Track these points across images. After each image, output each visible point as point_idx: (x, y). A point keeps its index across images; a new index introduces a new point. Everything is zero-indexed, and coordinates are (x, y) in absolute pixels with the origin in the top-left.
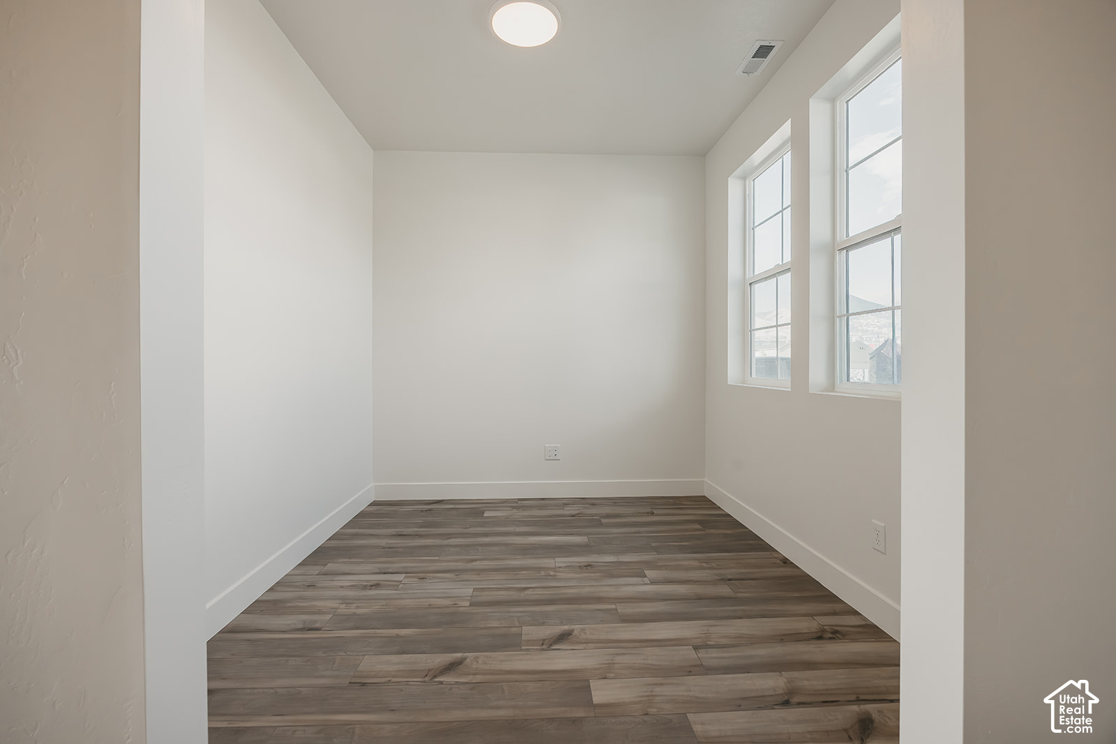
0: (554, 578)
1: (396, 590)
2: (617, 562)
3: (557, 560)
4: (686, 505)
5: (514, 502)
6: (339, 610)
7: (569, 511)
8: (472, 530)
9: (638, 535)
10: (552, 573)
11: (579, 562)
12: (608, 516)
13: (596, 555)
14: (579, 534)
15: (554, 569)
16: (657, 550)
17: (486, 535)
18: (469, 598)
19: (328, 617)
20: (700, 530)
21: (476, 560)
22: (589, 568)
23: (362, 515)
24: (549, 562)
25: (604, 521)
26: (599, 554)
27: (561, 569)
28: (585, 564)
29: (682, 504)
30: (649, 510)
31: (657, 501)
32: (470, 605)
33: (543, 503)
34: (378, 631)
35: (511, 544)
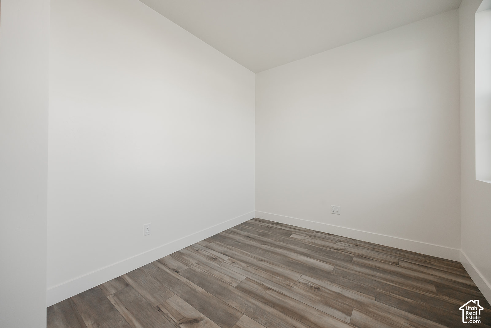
0: (289, 288)
1: (219, 264)
2: (339, 293)
3: (303, 276)
4: (434, 265)
5: (313, 233)
6: (192, 266)
7: (339, 246)
8: (278, 243)
9: (373, 278)
10: (292, 284)
11: (313, 283)
12: (361, 256)
13: (329, 283)
14: (330, 263)
15: (295, 282)
16: (378, 296)
17: (281, 247)
18: (239, 282)
19: (186, 268)
20: (432, 292)
21: (264, 261)
22: (316, 290)
23: (245, 223)
24: (295, 276)
25: (355, 259)
26: (331, 282)
27: (299, 284)
28: (316, 286)
29: (430, 264)
30: (396, 260)
31: (410, 255)
32: (236, 287)
33: (328, 236)
34: (192, 284)
35: (288, 257)
